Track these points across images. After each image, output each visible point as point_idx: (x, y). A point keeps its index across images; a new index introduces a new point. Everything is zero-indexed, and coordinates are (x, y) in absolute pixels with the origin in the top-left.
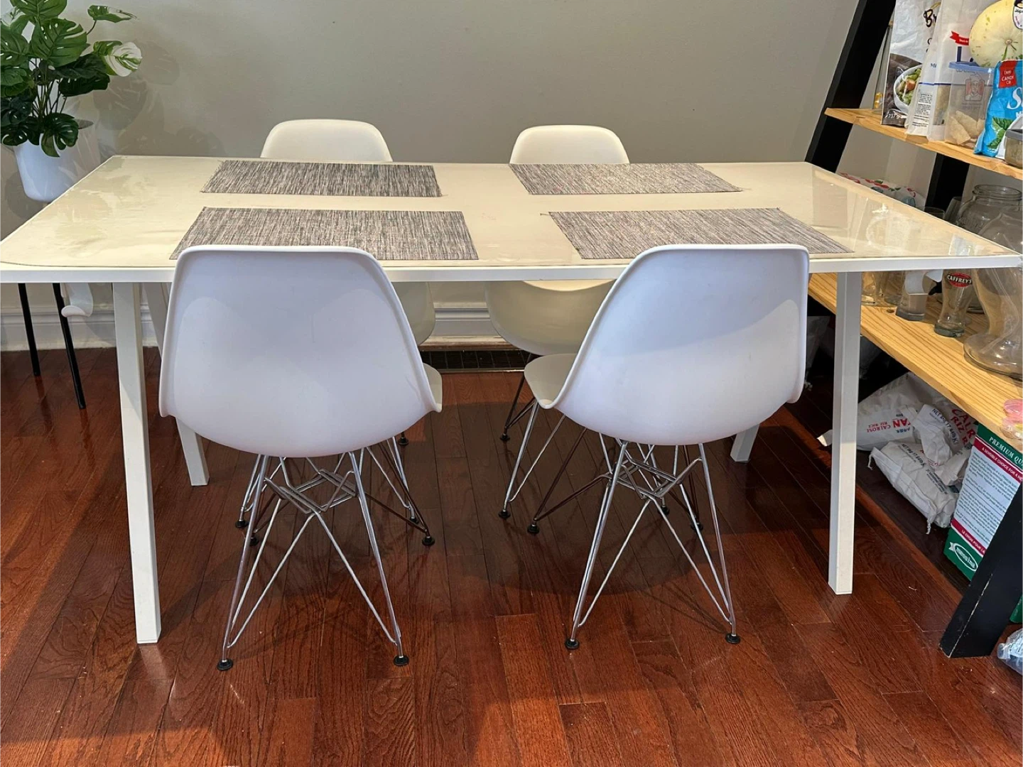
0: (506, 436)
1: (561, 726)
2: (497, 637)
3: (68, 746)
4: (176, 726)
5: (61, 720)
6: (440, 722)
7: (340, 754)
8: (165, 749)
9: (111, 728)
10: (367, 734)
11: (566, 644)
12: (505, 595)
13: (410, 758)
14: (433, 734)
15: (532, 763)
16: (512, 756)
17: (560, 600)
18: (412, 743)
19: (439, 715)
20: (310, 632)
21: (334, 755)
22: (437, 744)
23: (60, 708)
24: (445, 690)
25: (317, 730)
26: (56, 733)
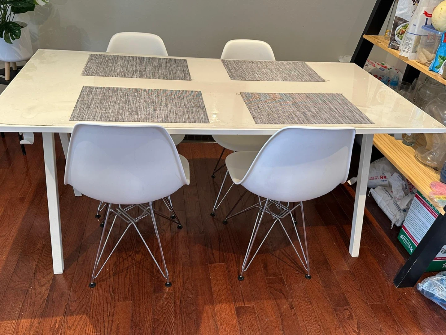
0: (214, 176)
1: (235, 316)
2: (209, 274)
3: (25, 323)
4: (72, 314)
5: (22, 310)
6: (185, 314)
7: (143, 328)
8: (67, 325)
9: (43, 315)
10: (154, 319)
11: (238, 278)
12: (213, 254)
13: (172, 330)
14: (182, 320)
15: (223, 334)
16: (215, 330)
17: (236, 257)
18: (173, 324)
19: (184, 310)
20: (129, 270)
21: (140, 329)
22: (184, 324)
23: (22, 304)
24: (187, 298)
25: (132, 317)
26: (20, 317)
